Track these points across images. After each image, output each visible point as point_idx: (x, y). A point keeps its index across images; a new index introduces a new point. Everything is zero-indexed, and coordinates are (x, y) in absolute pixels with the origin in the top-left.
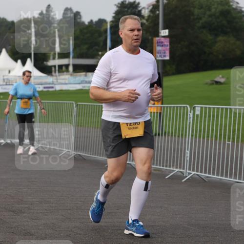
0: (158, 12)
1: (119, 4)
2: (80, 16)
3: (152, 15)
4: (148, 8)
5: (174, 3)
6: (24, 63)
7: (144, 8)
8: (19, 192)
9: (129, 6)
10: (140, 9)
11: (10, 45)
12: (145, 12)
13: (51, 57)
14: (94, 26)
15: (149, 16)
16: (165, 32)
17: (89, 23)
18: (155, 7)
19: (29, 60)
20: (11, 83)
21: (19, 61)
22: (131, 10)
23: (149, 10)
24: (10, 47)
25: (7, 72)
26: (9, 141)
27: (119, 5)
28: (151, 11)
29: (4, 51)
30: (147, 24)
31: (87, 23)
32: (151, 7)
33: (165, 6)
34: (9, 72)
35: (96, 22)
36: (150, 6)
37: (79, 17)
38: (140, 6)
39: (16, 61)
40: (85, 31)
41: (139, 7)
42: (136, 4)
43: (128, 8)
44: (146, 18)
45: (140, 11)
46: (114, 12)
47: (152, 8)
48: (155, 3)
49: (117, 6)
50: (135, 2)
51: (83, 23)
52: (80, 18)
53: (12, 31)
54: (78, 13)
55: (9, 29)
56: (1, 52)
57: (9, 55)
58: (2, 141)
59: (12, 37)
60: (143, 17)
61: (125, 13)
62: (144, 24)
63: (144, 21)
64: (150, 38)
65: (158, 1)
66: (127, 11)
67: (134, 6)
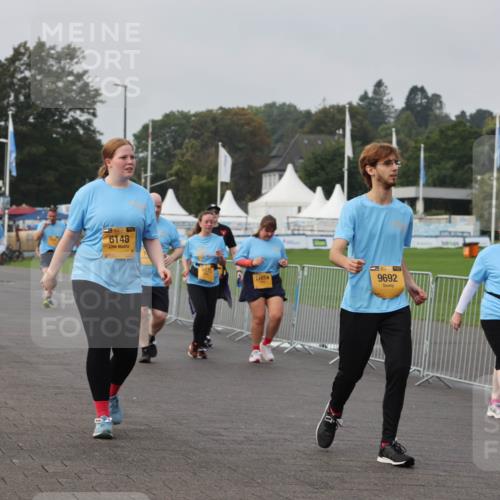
2: (441, 102)
6: (328, 194)
11: (301, 158)
14: (468, 124)
17: (457, 117)
19: (338, 187)
20: (301, 232)
21: (319, 189)
24: (301, 161)
25: (296, 209)
26: (299, 346)
29: (290, 168)
31: (453, 118)
34: (299, 210)
35: (471, 116)
37: (438, 105)
39: (313, 189)
40: (450, 133)
51: (447, 116)
52: (441, 108)
53: (306, 129)
54: (437, 97)
55: (302, 126)
56: (284, 170)
57: (300, 178)
58: (286, 345)
59: (306, 142)
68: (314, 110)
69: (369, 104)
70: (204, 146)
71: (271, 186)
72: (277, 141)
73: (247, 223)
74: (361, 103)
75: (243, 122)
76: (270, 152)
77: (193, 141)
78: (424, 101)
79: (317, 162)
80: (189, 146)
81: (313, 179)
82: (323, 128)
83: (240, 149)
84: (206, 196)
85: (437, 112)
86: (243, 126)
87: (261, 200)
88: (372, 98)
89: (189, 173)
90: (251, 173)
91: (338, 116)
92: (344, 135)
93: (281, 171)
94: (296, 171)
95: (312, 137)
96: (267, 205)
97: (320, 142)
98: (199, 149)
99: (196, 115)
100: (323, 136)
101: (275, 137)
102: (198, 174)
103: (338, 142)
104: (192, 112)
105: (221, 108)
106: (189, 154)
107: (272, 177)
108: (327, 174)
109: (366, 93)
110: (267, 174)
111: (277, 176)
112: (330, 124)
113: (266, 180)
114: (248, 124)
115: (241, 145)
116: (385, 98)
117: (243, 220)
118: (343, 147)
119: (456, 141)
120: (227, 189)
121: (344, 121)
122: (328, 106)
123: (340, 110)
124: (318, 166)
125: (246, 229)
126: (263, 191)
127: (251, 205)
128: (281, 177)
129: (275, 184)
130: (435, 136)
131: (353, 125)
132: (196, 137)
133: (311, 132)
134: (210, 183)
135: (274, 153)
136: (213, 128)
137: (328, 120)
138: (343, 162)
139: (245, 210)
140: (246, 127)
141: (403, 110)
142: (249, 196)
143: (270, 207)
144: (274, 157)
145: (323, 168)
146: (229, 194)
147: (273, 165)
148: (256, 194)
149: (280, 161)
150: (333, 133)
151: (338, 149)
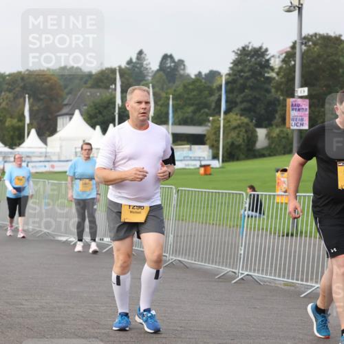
0: (293, 63)
1: (238, 50)
2: (184, 65)
3: (284, 66)
4: (279, 57)
5: (315, 49)
6: (104, 131)
7: (273, 56)
8: (94, 311)
9: (253, 53)
10: (267, 57)
11: (85, 105)
12: (275, 62)
14: (203, 81)
15: (281, 68)
17: (196, 76)
18: (290, 56)
19: (111, 126)
21: (98, 128)
22: (256, 59)
23: (281, 59)
24: (85, 108)
25: (81, 142)
27: (239, 52)
28: (284, 61)
29: (77, 112)
30: (277, 78)
31: (193, 77)
32: (284, 55)
33: (303, 55)
35: (205, 75)
36: (282, 54)
37: (182, 67)
38: (268, 53)
39: (93, 127)
40: (191, 87)
41: (268, 55)
42: (263, 50)
43: (252, 56)
44: (276, 70)
45: (268, 61)
46: (232, 61)
47: (285, 57)
48: (289, 49)
49: (236, 53)
50: (261, 48)
51: (188, 75)
52: (184, 69)
53: (89, 85)
54: (181, 62)
55: (85, 83)
56: (73, 114)
57: (84, 119)
59: (89, 94)
60: (272, 69)
61: (248, 63)
62: (274, 78)
63: (273, 75)
64: (281, 98)
65: (293, 47)
66: (250, 61)
67: (259, 53)
68: (94, 72)
69: (133, 66)
70: (16, 98)
71: (64, 126)
72: (68, 94)
73: (46, 153)
74: (128, 66)
75: (43, 80)
76: (63, 101)
77: (8, 94)
78: (173, 64)
79: (96, 109)
80: (5, 97)
81: (94, 121)
82: (100, 84)
83: (41, 99)
84: (17, 133)
85: (182, 72)
86: (43, 82)
87: (56, 136)
88: (136, 63)
89: (5, 116)
90: (50, 117)
91: (111, 75)
92: (115, 89)
93: (71, 115)
94: (82, 115)
95: (93, 90)
96: (60, 139)
97: (98, 94)
98: (12, 99)
99: (9, 75)
100: (101, 90)
101: (66, 91)
102: (11, 117)
103: (111, 94)
104: (7, 73)
105: (27, 70)
106: (4, 103)
107: (65, 119)
108: (103, 116)
109: (131, 59)
110: (61, 117)
111: (68, 119)
112: (105, 81)
113: (60, 121)
114: (47, 81)
115: (42, 97)
116: (145, 63)
117: (44, 150)
118: (115, 97)
119: (195, 93)
120: (32, 128)
121: (115, 79)
122: (104, 68)
123: (113, 71)
124: (97, 111)
125: (46, 156)
126: (58, 129)
127: (50, 139)
128: (71, 119)
129: (66, 124)
130: (180, 89)
131: (122, 82)
132: (10, 91)
133: (92, 87)
134: (20, 124)
135: (66, 102)
136: (22, 84)
137: (104, 79)
138: (115, 108)
139: (45, 143)
140: (46, 84)
141: (158, 71)
142: (48, 133)
143: (63, 140)
144: (66, 105)
145: (100, 113)
146: (33, 132)
147: (65, 110)
148: (53, 131)
149: (70, 107)
150: (108, 88)
151: (111, 99)
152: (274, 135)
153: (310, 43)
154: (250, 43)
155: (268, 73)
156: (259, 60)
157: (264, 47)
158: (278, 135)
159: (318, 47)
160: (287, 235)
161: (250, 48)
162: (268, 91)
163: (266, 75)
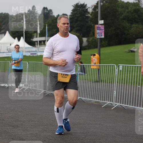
0: (97, 10)
1: (74, 5)
2: (52, 12)
3: (94, 11)
4: (91, 8)
5: (107, 4)
6: (19, 40)
7: (89, 7)
9: (80, 6)
10: (87, 8)
12: (90, 10)
13: (35, 36)
15: (92, 12)
16: (101, 22)
18: (96, 7)
19: (22, 38)
20: (11, 51)
21: (16, 38)
22: (82, 9)
23: (92, 9)
25: (10, 45)
27: (75, 6)
28: (93, 9)
29: (7, 32)
30: (91, 17)
31: (56, 16)
32: (94, 7)
33: (101, 7)
34: (11, 45)
36: (93, 7)
37: (51, 12)
38: (87, 6)
39: (14, 38)
40: (55, 21)
41: (87, 7)
42: (85, 5)
43: (80, 8)
44: (90, 13)
45: (87, 9)
46: (72, 10)
47: (94, 8)
48: (95, 5)
49: (74, 6)
50: (84, 4)
51: (54, 16)
52: (52, 13)
54: (51, 10)
57: (11, 35)
58: (6, 85)
60: (89, 13)
61: (78, 10)
62: (89, 17)
63: (89, 15)
64: (93, 25)
65: (97, 4)
66: (79, 10)
67: (83, 6)
72: (3, 24)
78: (47, 11)
81: (15, 35)
85: (51, 15)
93: (5, 33)
94: (9, 33)
107: (2, 35)
108: (19, 34)
111: (4, 35)
128: (5, 35)
129: (3, 37)
130: (51, 22)
135: (2, 28)
143: (2, 44)
147: (2, 31)
149: (5, 30)
152: (90, 40)
153: (104, 2)
154: (79, 2)
155: (87, 14)
156: (83, 9)
157: (85, 4)
158: (92, 40)
159: (107, 3)
160: (96, 82)
161: (79, 4)
162: (87, 22)
163: (86, 15)
